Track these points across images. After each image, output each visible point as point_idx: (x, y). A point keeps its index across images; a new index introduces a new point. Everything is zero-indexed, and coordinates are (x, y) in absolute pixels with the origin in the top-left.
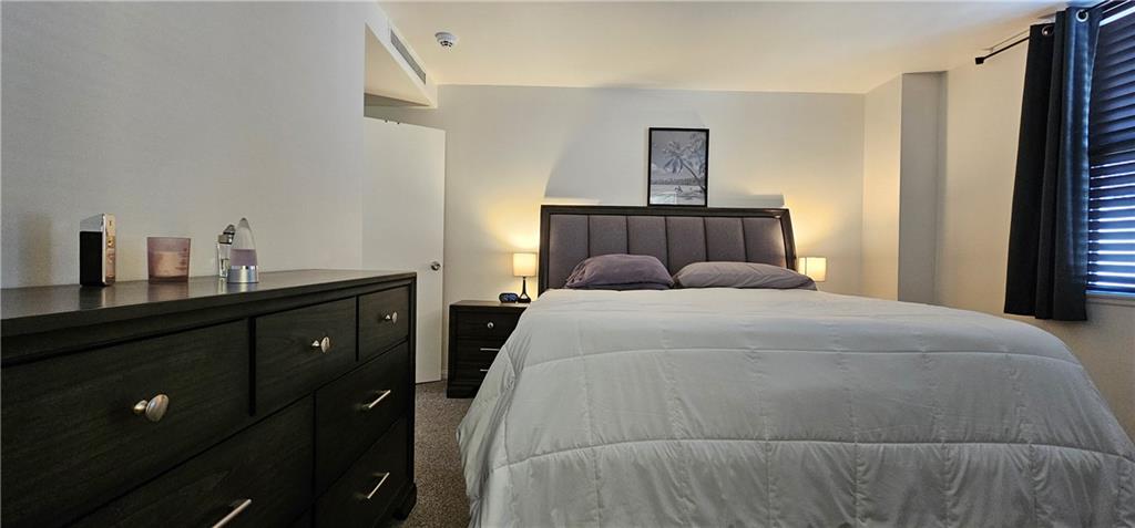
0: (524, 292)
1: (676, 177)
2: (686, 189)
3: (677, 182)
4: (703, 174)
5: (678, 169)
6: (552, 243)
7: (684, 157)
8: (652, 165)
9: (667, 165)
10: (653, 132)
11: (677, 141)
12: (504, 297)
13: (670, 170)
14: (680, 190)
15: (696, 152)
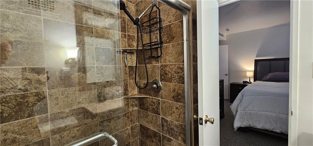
0: (250, 81)
6: (258, 69)
12: (244, 82)
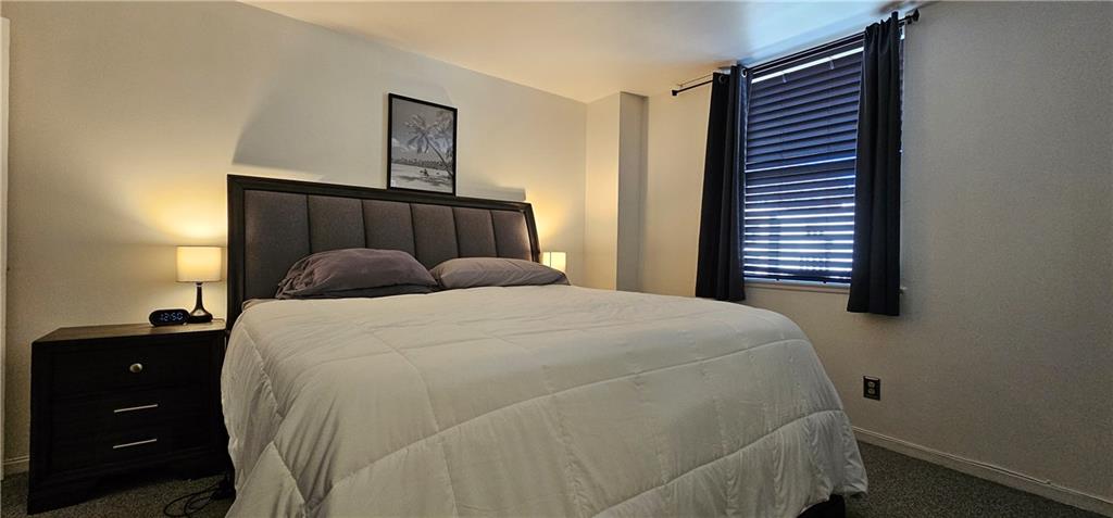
0: (199, 305)
1: (421, 158)
2: (432, 173)
3: (422, 164)
4: (451, 159)
5: (424, 150)
6: (250, 232)
7: (431, 135)
8: (393, 140)
9: (410, 142)
10: (394, 100)
11: (421, 114)
12: (158, 317)
13: (414, 148)
14: (426, 173)
15: (443, 132)
